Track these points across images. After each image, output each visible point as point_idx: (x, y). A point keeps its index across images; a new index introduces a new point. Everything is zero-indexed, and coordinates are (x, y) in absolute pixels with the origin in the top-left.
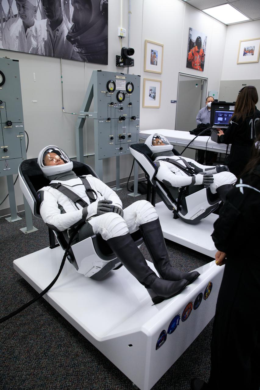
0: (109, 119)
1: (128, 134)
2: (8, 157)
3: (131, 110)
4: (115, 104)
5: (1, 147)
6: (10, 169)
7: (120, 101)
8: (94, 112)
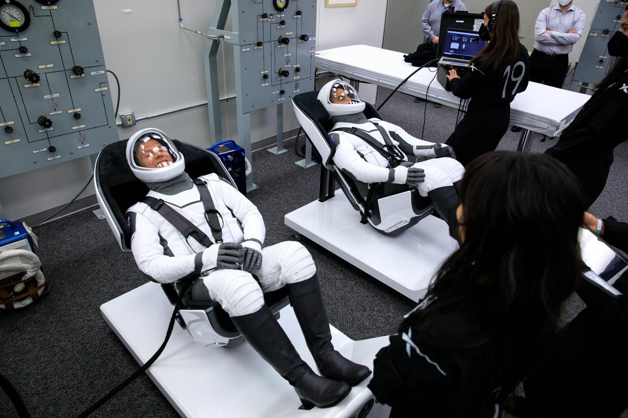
0: (259, 44)
1: (294, 66)
2: (84, 126)
3: (299, 22)
4: (271, 15)
5: (69, 112)
6: (89, 145)
7: (280, 10)
8: (233, 32)
